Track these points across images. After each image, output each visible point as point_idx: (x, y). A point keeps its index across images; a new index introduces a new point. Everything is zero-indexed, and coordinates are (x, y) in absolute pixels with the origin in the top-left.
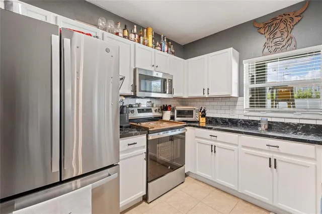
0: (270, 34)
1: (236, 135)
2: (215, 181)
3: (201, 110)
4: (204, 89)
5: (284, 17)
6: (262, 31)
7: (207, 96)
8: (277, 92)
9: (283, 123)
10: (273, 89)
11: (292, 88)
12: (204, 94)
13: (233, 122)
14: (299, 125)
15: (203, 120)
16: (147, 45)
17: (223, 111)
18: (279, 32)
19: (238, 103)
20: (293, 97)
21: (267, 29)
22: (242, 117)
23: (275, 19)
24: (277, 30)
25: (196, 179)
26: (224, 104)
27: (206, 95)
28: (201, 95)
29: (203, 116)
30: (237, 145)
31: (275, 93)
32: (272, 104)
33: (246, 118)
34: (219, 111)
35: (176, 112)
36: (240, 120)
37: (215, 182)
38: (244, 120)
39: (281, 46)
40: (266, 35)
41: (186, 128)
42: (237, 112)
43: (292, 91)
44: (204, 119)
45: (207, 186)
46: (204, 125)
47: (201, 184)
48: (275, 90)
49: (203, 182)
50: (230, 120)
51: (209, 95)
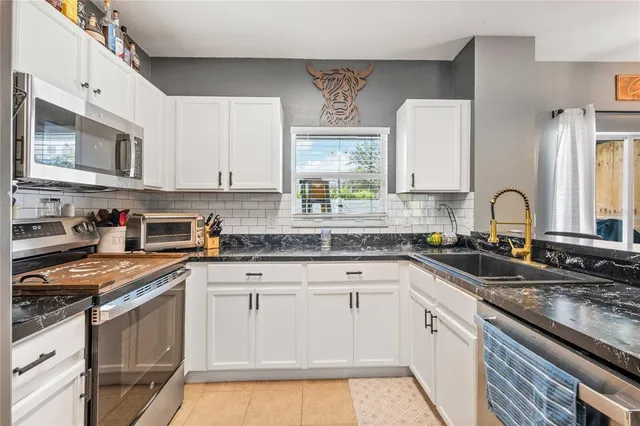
0: (330, 93)
1: (298, 265)
2: (258, 367)
3: (209, 219)
4: (220, 174)
5: (348, 74)
6: (319, 83)
7: (226, 190)
8: (310, 187)
9: (346, 235)
10: (304, 182)
11: (327, 182)
12: (220, 184)
13: (273, 242)
14: (364, 236)
15: (214, 243)
16: (60, 9)
17: (253, 222)
18: (341, 95)
19: (282, 205)
20: (328, 196)
21: (326, 83)
22: (288, 231)
23: (336, 72)
24: (339, 90)
25: (207, 383)
26: (255, 206)
27: (225, 187)
28: (213, 185)
29: (215, 233)
30: (299, 283)
31: (307, 190)
32: (304, 206)
33: (295, 232)
34: (246, 221)
35: (143, 228)
36: (284, 235)
37: (256, 370)
38: (292, 236)
39: (344, 117)
40: (325, 92)
41: (187, 266)
42: (280, 221)
43: (327, 187)
44: (216, 240)
45: (238, 387)
46: (216, 254)
47: (222, 387)
48: (307, 185)
49: (226, 382)
50: (267, 237)
51: (232, 187)
